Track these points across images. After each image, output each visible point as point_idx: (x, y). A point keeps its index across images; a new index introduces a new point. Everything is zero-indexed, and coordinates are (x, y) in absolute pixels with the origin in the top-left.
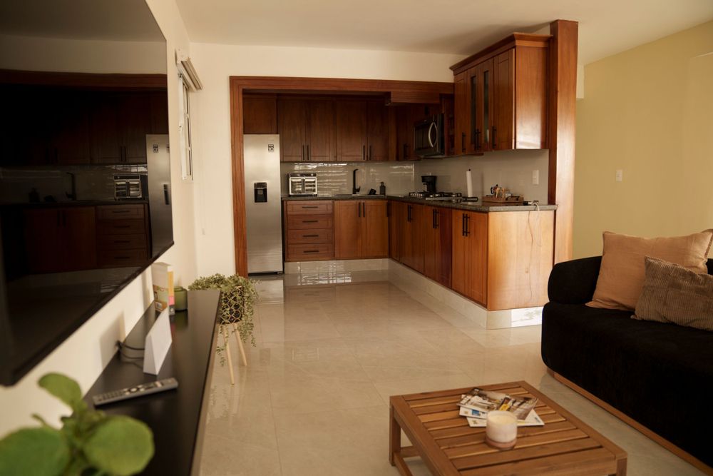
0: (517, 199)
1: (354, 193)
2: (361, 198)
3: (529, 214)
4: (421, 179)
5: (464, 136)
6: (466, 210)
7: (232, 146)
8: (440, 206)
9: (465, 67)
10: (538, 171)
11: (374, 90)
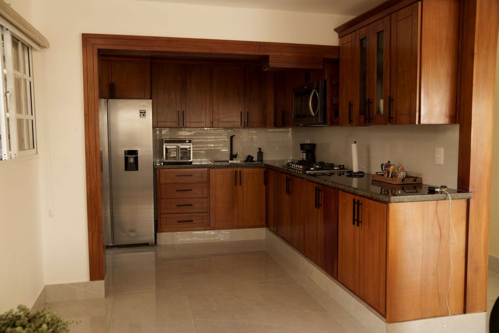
0: (415, 180)
1: (231, 159)
2: (236, 165)
3: (437, 204)
4: (299, 147)
5: (351, 105)
6: (358, 195)
7: (85, 115)
8: (323, 185)
9: (354, 28)
10: (442, 150)
11: (251, 53)
